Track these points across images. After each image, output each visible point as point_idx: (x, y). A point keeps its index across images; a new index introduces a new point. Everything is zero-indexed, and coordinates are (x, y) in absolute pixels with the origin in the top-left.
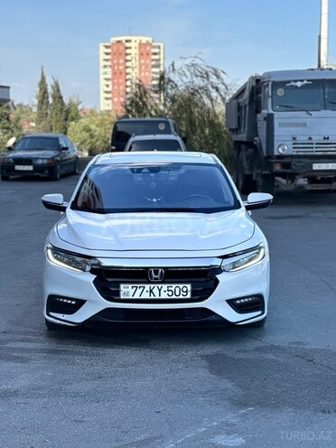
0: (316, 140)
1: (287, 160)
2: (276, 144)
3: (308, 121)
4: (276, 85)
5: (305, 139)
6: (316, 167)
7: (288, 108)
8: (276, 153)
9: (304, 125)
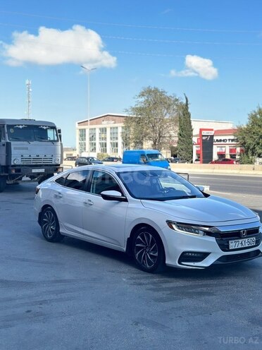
0: (33, 156)
1: (18, 168)
2: (13, 159)
3: (28, 146)
4: (10, 127)
5: (27, 156)
6: (34, 171)
7: (17, 139)
8: (12, 164)
9: (27, 149)
